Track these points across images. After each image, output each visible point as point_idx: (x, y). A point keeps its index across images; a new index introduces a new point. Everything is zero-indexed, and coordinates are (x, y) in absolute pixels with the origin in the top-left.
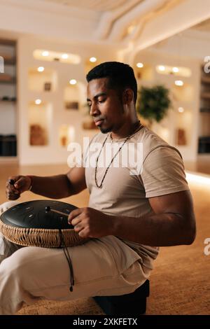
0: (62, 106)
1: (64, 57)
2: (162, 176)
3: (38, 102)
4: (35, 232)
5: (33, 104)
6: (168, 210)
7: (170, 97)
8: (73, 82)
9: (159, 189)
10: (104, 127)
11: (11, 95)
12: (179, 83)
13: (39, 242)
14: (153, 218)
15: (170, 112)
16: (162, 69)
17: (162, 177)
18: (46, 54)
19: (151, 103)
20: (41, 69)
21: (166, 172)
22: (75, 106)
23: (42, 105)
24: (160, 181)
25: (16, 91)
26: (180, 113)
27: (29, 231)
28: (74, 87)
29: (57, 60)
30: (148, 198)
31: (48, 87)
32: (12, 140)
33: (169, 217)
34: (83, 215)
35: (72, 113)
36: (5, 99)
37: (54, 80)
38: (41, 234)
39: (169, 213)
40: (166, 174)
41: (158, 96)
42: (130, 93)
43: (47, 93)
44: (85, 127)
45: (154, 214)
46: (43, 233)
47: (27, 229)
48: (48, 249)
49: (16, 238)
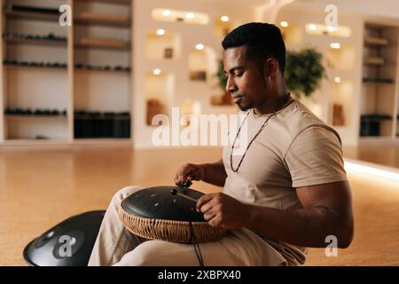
0: (186, 76)
1: (190, 16)
2: (314, 161)
3: (157, 72)
4: (161, 224)
5: (151, 74)
6: (319, 204)
7: (324, 63)
8: (200, 47)
9: (308, 177)
10: (243, 105)
11: (125, 64)
12: (336, 46)
13: (166, 236)
14: (300, 211)
15: (323, 82)
16: (312, 28)
17: (313, 164)
18: (167, 14)
19: (298, 71)
20: (161, 32)
21: (319, 157)
22: (201, 76)
23: (163, 75)
24: (310, 168)
25: (130, 59)
26: (336, 83)
27: (154, 223)
28: (201, 52)
29: (180, 20)
30: (295, 188)
31: (169, 53)
32: (125, 118)
33: (319, 212)
34: (215, 200)
35: (198, 85)
36: (118, 69)
37: (177, 45)
38: (169, 227)
39: (319, 207)
40: (318, 159)
41: (307, 63)
42: (274, 63)
43: (168, 61)
44: (214, 103)
45: (302, 207)
46: (171, 225)
47: (153, 220)
48: (177, 245)
49: (140, 229)
